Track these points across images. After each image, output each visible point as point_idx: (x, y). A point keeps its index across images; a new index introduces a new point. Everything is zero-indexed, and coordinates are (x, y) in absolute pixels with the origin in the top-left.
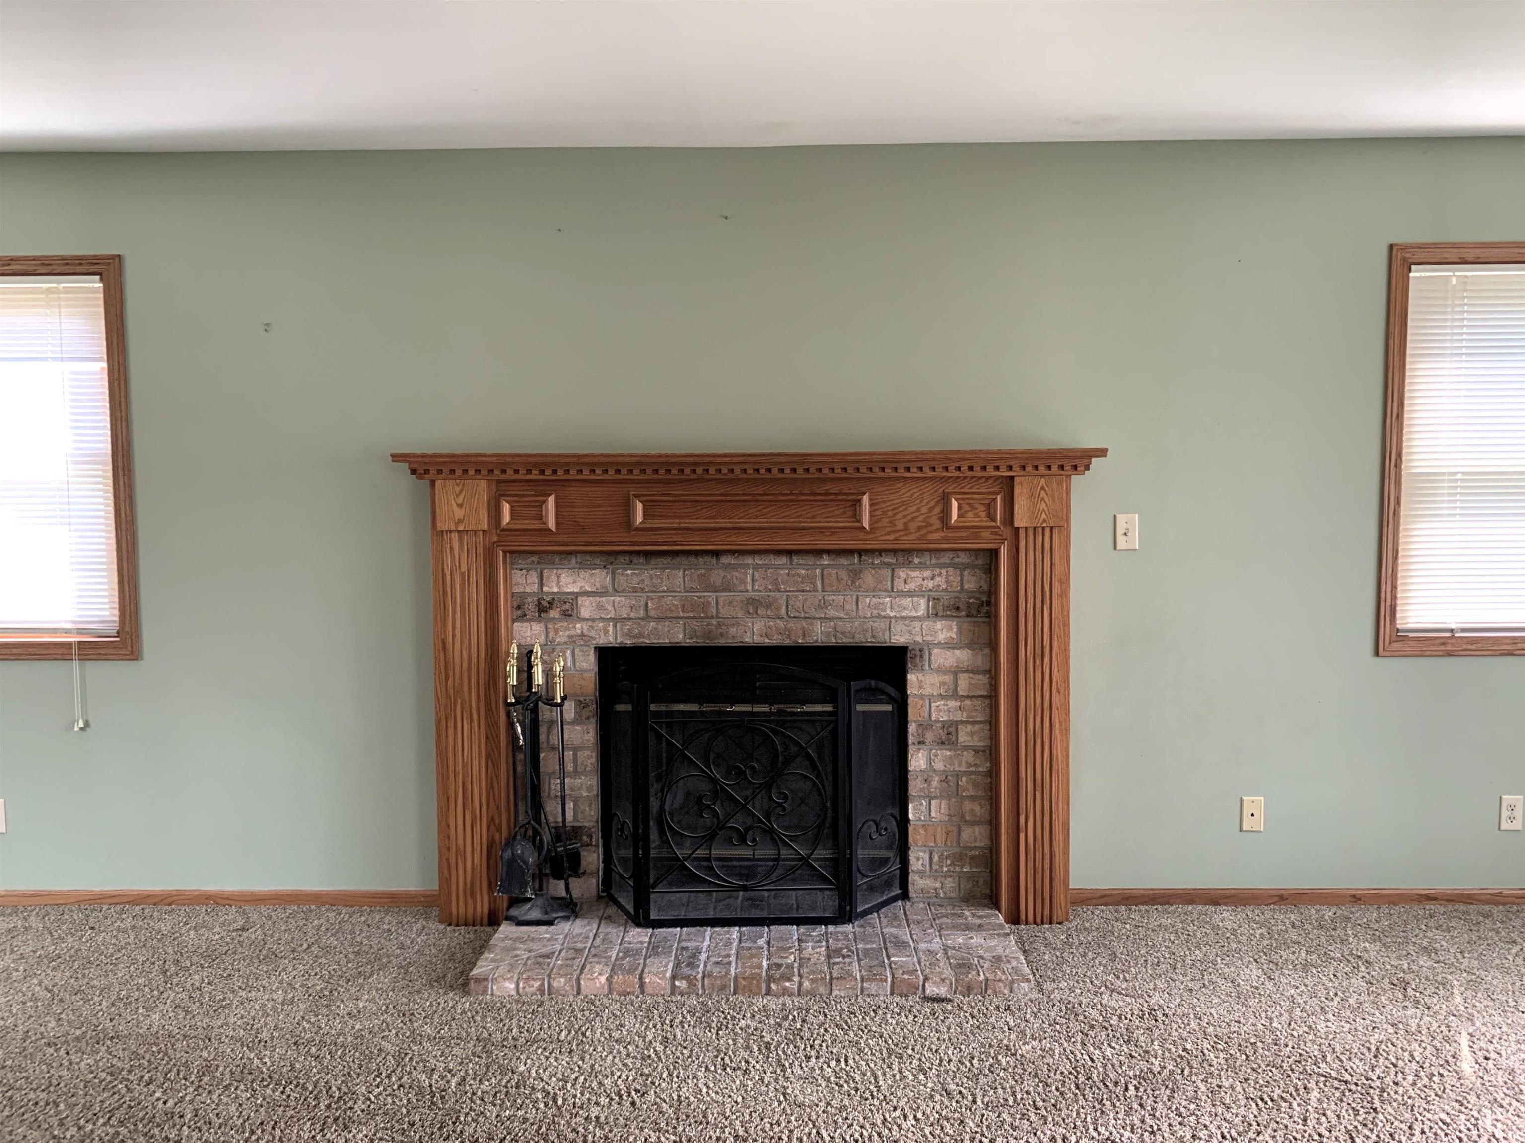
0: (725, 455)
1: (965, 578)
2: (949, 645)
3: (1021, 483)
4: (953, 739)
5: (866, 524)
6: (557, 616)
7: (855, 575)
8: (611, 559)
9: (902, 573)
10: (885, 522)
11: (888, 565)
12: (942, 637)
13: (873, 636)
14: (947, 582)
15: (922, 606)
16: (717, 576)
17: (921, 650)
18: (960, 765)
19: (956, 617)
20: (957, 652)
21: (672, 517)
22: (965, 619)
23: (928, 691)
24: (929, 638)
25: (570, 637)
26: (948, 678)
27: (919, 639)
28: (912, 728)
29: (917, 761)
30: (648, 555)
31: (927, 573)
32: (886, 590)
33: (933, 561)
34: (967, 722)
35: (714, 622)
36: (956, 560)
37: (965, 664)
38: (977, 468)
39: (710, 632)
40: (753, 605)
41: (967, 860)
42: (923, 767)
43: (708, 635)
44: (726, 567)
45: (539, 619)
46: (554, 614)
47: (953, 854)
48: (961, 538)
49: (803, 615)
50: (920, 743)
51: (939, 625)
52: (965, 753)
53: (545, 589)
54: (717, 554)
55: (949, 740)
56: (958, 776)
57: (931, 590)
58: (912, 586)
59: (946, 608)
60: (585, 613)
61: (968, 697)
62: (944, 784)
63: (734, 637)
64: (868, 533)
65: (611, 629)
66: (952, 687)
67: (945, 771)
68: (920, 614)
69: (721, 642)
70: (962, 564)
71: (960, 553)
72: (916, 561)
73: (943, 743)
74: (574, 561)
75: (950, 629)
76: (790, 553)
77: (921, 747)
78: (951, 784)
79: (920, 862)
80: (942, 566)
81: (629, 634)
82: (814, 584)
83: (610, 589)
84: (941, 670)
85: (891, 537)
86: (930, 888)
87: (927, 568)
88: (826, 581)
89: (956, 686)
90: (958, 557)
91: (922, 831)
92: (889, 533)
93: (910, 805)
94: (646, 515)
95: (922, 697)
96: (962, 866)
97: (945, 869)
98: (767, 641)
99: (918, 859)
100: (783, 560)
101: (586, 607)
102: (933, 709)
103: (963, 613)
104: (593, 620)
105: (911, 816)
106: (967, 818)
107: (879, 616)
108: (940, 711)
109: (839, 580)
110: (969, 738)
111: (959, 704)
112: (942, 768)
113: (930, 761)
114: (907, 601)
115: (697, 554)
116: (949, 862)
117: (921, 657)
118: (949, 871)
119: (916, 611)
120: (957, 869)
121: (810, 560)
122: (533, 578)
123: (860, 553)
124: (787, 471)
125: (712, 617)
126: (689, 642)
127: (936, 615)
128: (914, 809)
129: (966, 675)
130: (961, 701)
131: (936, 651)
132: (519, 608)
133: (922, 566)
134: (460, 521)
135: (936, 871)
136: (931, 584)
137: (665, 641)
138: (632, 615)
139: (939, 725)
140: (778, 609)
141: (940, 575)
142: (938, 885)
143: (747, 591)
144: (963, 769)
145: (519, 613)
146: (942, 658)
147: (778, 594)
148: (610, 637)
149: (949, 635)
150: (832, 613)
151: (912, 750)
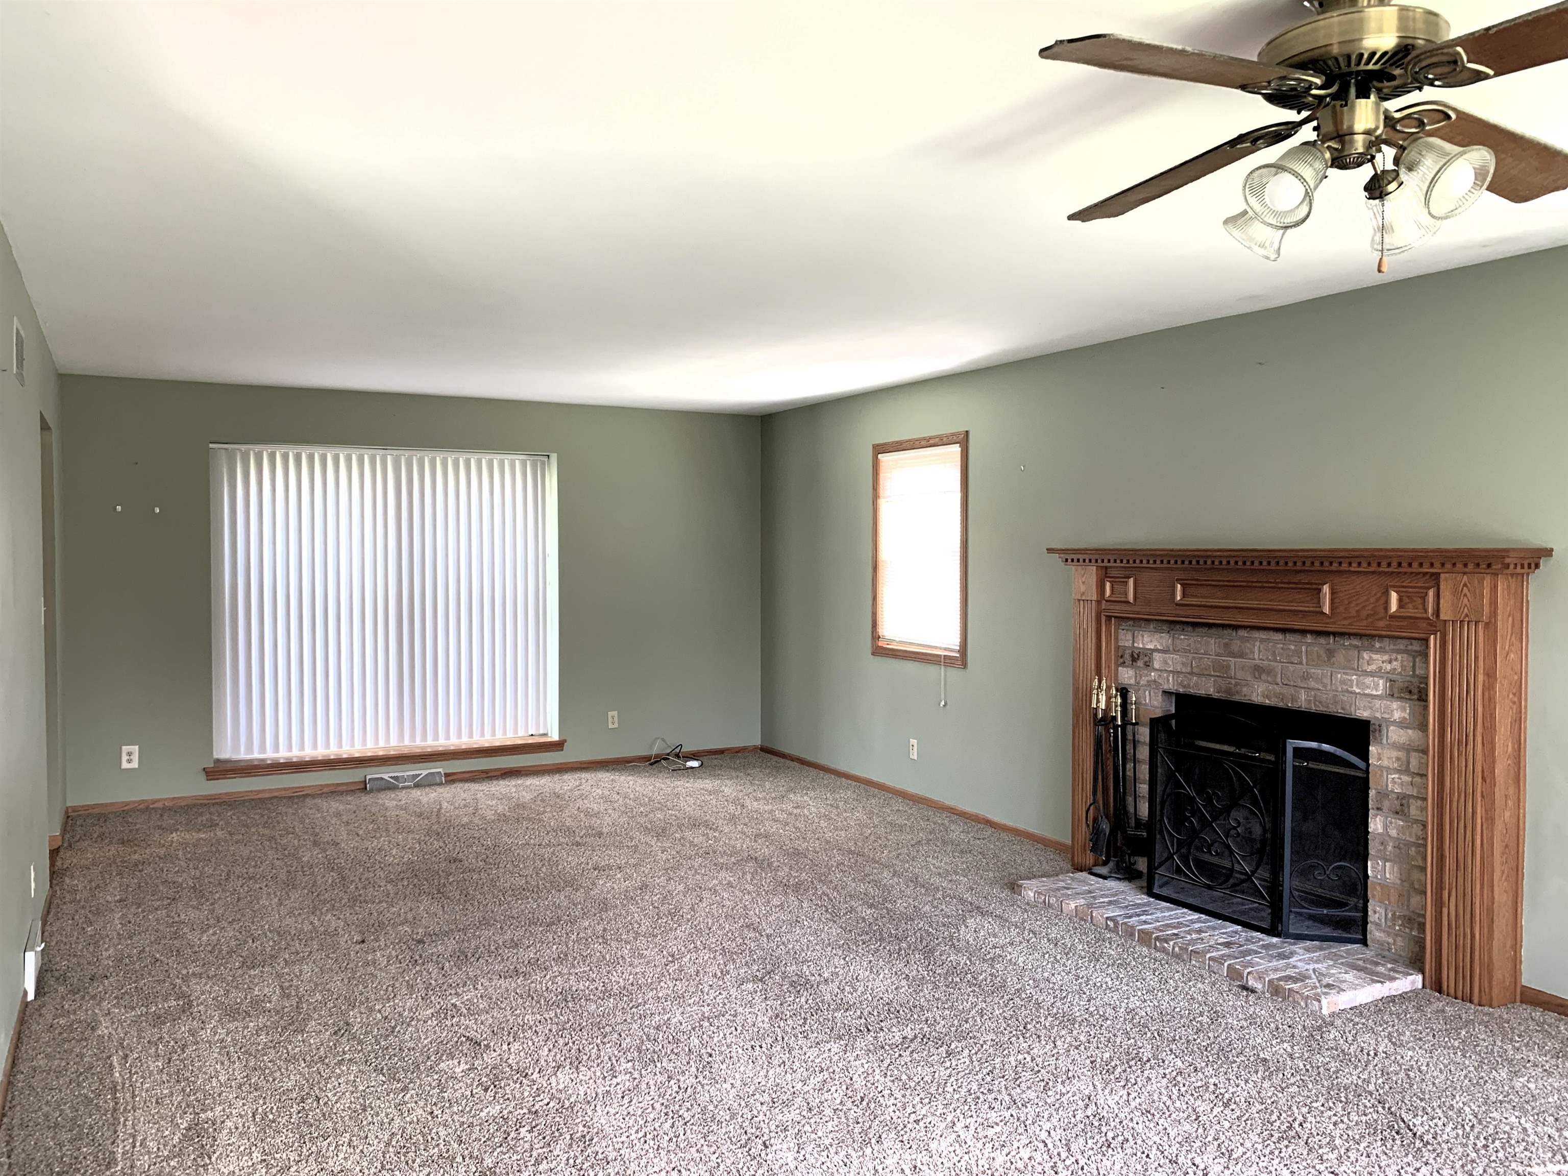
0: (1219, 550)
1: (1417, 664)
2: (1402, 724)
3: (1446, 580)
4: (1406, 811)
5: (1327, 609)
6: (1142, 665)
7: (1331, 653)
8: (1172, 626)
9: (1366, 655)
10: (1342, 609)
11: (1356, 647)
12: (1397, 715)
13: (1343, 709)
14: (1402, 666)
15: (1380, 687)
16: (1236, 646)
17: (1380, 726)
18: (1410, 835)
19: (1410, 699)
20: (1410, 732)
21: (1198, 597)
22: (1417, 703)
23: (1385, 763)
24: (1386, 716)
25: (1148, 681)
26: (1401, 754)
27: (1378, 715)
28: (1372, 793)
29: (1376, 825)
30: (1195, 625)
31: (1386, 657)
32: (1353, 669)
33: (1392, 647)
34: (1418, 798)
35: (1233, 681)
36: (1410, 647)
37: (1416, 744)
38: (1404, 564)
39: (1230, 689)
40: (1258, 671)
41: (1416, 925)
42: (1381, 831)
43: (1228, 691)
44: (1243, 639)
45: (1132, 666)
46: (1140, 663)
47: (1405, 916)
48: (1401, 627)
49: (1292, 683)
50: (1378, 809)
51: (1395, 705)
52: (1415, 826)
53: (1136, 645)
54: (1236, 628)
55: (1403, 811)
56: (1408, 845)
57: (1388, 673)
58: (1373, 667)
59: (1401, 690)
60: (1157, 665)
61: (1418, 774)
62: (1397, 850)
63: (1245, 696)
64: (1330, 618)
65: (1171, 679)
66: (1405, 763)
67: (1398, 839)
68: (1379, 693)
69: (1237, 698)
70: (1416, 651)
71: (1413, 641)
72: (1377, 645)
73: (1397, 813)
74: (1152, 626)
75: (1404, 709)
76: (1284, 631)
77: (1380, 812)
78: (1403, 851)
79: (1377, 915)
80: (1398, 652)
81: (1181, 684)
82: (1300, 657)
83: (1171, 649)
84: (1396, 746)
85: (1346, 622)
86: (1385, 941)
87: (1386, 652)
88: (1310, 657)
89: (1408, 763)
90: (1411, 644)
91: (1378, 888)
92: (1345, 619)
93: (1369, 863)
94: (1184, 595)
95: (1381, 767)
96: (1411, 930)
97: (1397, 928)
98: (1267, 701)
99: (1375, 912)
100: (1279, 636)
101: (1158, 661)
102: (1390, 780)
103: (1415, 697)
104: (1161, 671)
105: (1369, 872)
106: (1417, 887)
107: (1347, 691)
108: (1395, 783)
109: (1319, 656)
110: (1418, 813)
111: (1410, 779)
112: (1396, 835)
113: (1385, 827)
114: (1368, 680)
115: (1224, 626)
116: (1400, 922)
117: (1380, 731)
118: (1400, 930)
119: (1377, 690)
120: (1407, 930)
121: (1297, 637)
122: (1129, 636)
123: (1335, 634)
124: (1265, 563)
125: (1231, 678)
126: (1216, 695)
127: (1393, 695)
128: (1372, 867)
129: (1417, 754)
130: (1413, 778)
131: (1392, 728)
132: (1122, 657)
133: (1381, 651)
134: (1083, 594)
135: (1389, 927)
136: (1389, 667)
137: (1202, 692)
138: (1184, 670)
139: (1394, 796)
140: (1275, 676)
141: (1396, 659)
142: (1391, 940)
143: (1254, 659)
144: (1413, 840)
145: (1121, 660)
146: (1395, 735)
147: (1276, 664)
148: (1171, 684)
149: (1403, 715)
150: (1313, 684)
151: (1371, 813)
